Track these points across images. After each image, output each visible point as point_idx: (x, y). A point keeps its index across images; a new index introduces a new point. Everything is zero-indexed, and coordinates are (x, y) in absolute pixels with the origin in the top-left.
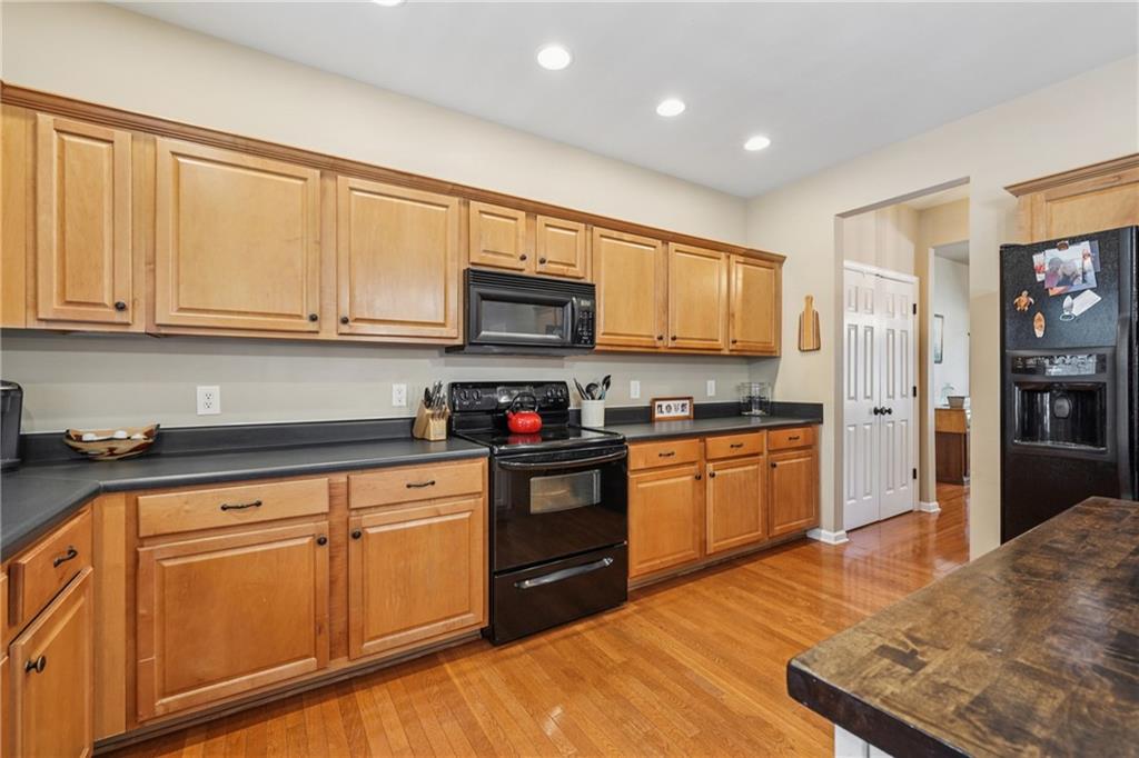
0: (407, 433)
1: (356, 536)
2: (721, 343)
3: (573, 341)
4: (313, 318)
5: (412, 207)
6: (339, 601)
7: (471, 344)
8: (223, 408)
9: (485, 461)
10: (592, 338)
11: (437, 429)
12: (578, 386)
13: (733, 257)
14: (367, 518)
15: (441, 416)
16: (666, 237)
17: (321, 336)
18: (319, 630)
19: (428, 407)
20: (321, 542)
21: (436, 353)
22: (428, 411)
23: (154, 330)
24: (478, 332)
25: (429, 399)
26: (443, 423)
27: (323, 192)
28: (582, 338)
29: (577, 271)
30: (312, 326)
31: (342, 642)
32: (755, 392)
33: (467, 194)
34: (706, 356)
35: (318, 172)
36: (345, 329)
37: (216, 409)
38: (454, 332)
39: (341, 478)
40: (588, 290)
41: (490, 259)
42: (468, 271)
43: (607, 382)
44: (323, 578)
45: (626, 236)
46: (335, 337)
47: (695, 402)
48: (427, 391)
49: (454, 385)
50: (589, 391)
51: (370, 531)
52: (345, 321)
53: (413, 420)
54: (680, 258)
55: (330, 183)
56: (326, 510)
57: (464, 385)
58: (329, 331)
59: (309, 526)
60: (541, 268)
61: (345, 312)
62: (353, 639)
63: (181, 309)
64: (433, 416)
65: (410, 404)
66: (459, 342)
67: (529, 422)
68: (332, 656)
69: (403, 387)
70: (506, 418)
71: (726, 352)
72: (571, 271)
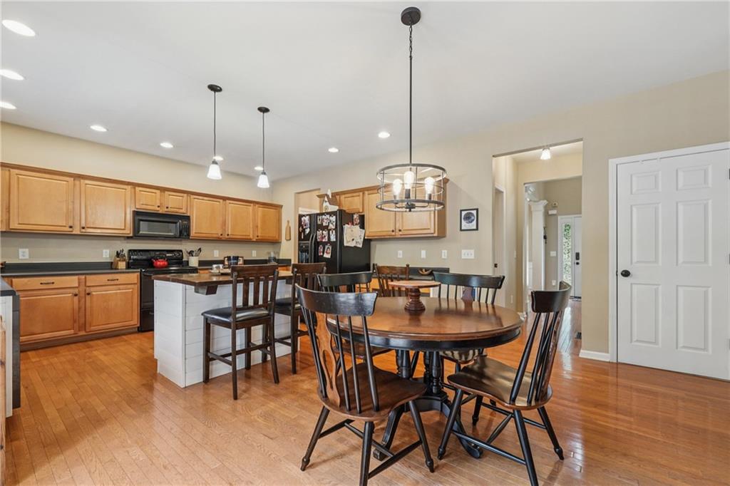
0: (110, 267)
1: (88, 294)
2: (251, 237)
3: (180, 235)
4: (71, 227)
5: (111, 190)
6: (82, 314)
7: (136, 235)
8: (30, 257)
9: (139, 274)
10: (189, 235)
11: (122, 265)
12: (187, 252)
13: (257, 206)
14: (92, 289)
15: (124, 260)
16: (225, 199)
17: (74, 233)
18: (75, 321)
19: (118, 257)
20: (76, 295)
21: (122, 238)
22: (118, 259)
23: (8, 230)
24: (139, 232)
25: (118, 254)
26: (124, 263)
27: (74, 185)
28: (184, 234)
29: (183, 211)
30: (71, 229)
31: (83, 327)
32: (272, 255)
33: (134, 185)
34: (245, 241)
35: (72, 179)
36: (84, 230)
37: (27, 257)
38: (129, 231)
39: (83, 277)
40: (188, 218)
41: (144, 207)
42: (134, 211)
43: (200, 250)
44: (76, 306)
45: (205, 198)
46: (79, 233)
47: (245, 258)
48: (117, 252)
49: (130, 251)
50: (191, 253)
51: (94, 293)
52: (83, 228)
53: (112, 263)
54: (231, 206)
55: (77, 182)
56: (77, 285)
57: (135, 251)
58: (77, 231)
59: (71, 290)
60: (166, 210)
61: (83, 225)
62: (87, 325)
63: (19, 224)
64: (120, 260)
65: (110, 257)
66: (131, 235)
67: (162, 263)
68: (79, 331)
69: (108, 251)
70: (153, 263)
71: (254, 240)
72: (181, 211)
